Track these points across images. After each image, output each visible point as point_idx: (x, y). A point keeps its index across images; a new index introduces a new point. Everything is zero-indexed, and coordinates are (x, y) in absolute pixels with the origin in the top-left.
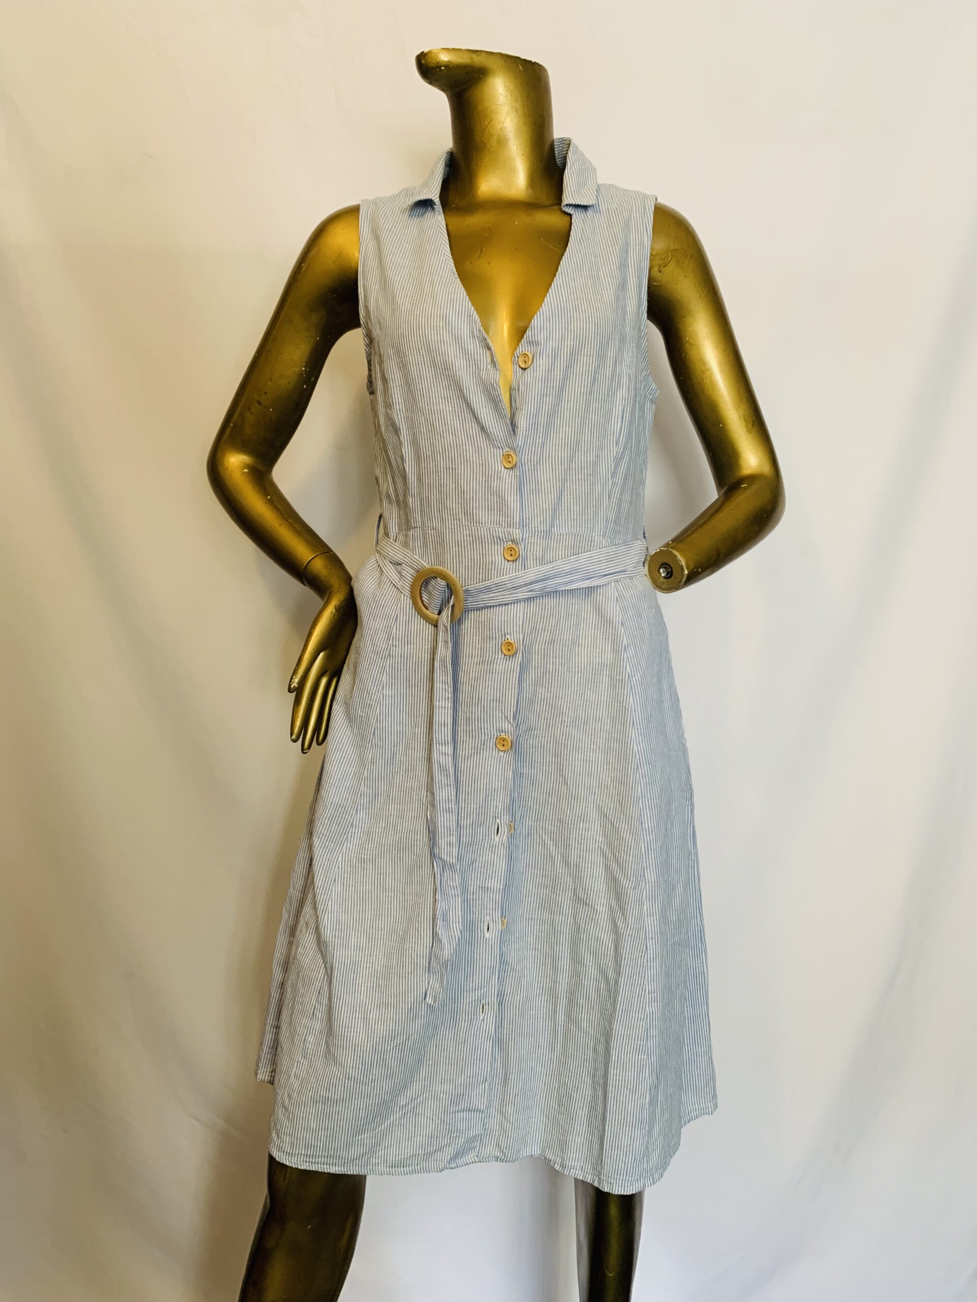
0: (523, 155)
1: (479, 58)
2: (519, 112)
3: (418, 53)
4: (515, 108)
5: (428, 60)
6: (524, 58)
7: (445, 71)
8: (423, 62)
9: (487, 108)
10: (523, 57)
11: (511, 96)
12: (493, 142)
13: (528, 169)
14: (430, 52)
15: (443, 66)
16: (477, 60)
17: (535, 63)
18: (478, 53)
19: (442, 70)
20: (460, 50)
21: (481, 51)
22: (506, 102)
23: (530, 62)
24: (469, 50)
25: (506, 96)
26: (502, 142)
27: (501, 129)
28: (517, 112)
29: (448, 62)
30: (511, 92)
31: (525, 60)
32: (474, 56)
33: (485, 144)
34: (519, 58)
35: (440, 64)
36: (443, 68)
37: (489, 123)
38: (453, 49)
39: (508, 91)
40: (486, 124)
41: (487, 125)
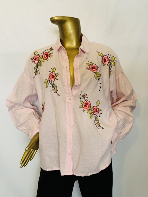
16: (63, 19)
26: (70, 35)
28: (73, 29)
29: (57, 19)
30: (71, 25)
31: (74, 18)
33: (66, 36)
38: (58, 16)
40: (66, 32)
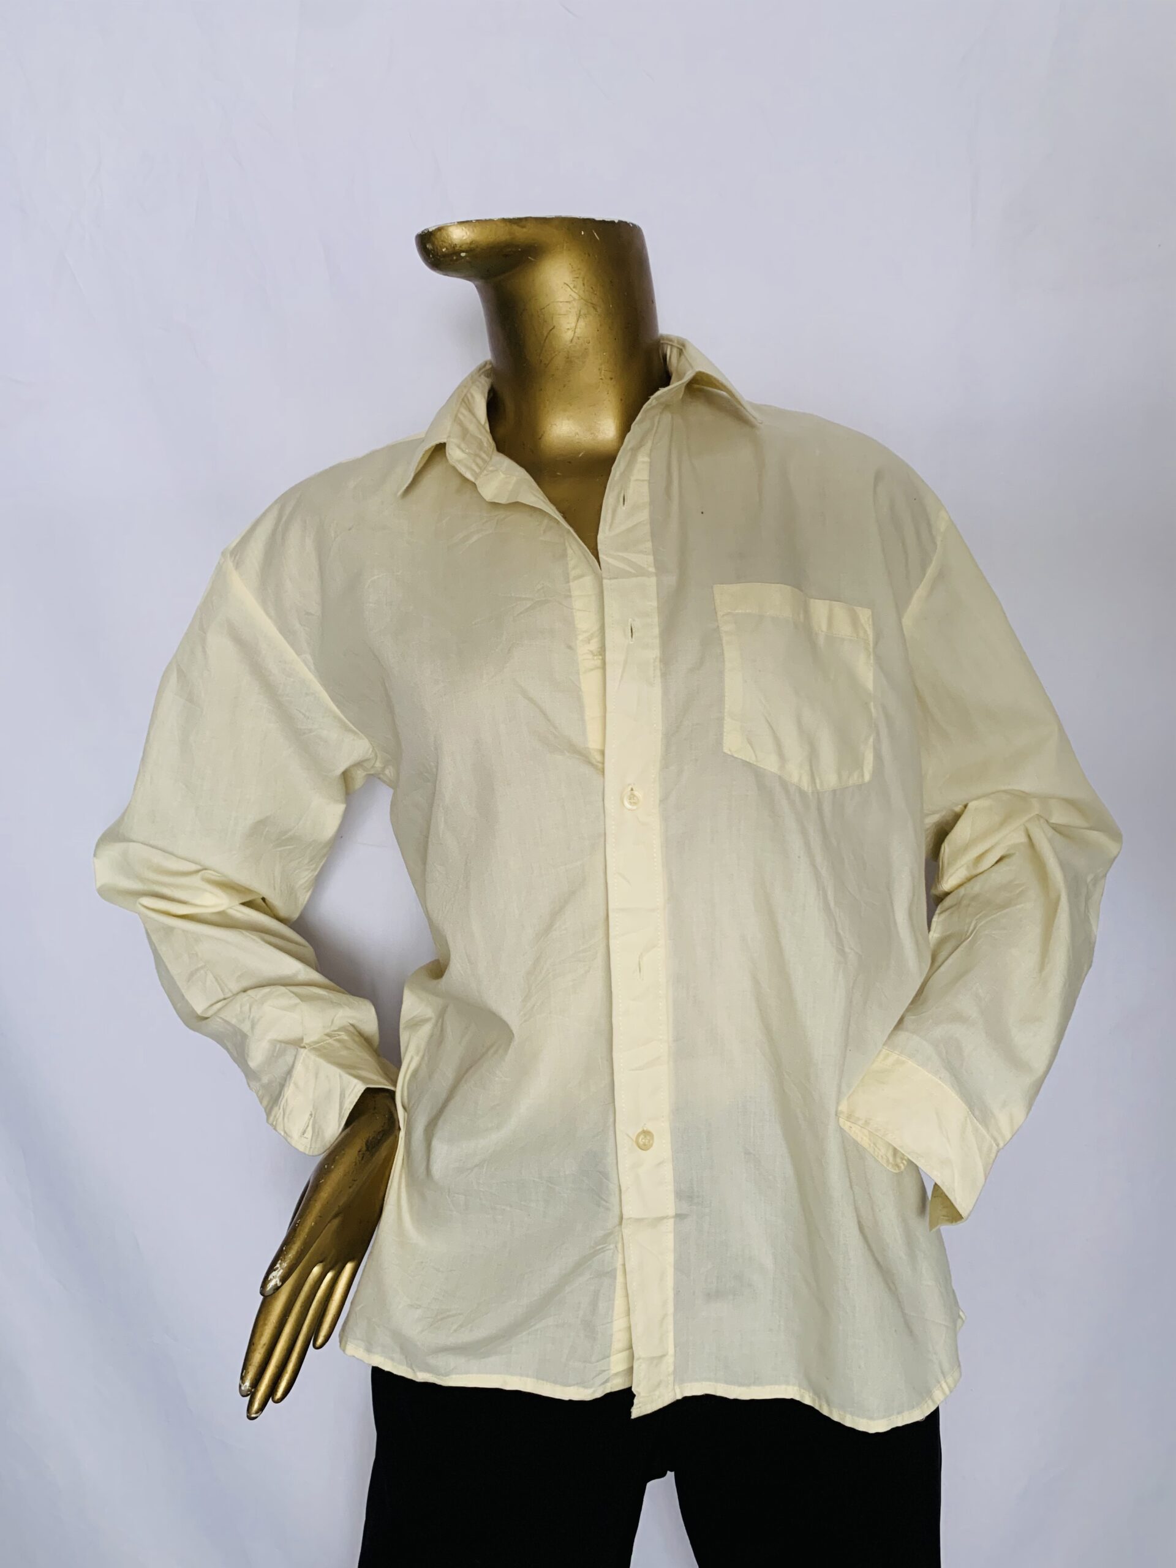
0: (611, 379)
1: (525, 230)
2: (599, 310)
3: (419, 230)
4: (592, 304)
5: (436, 243)
6: (601, 219)
7: (467, 258)
8: (429, 246)
9: (544, 308)
10: (598, 217)
11: (584, 284)
12: (559, 361)
13: (621, 400)
14: (440, 229)
15: (463, 252)
17: (622, 224)
18: (523, 223)
19: (463, 257)
20: (491, 220)
21: (526, 219)
22: (576, 297)
23: (613, 222)
24: (504, 220)
25: (574, 287)
27: (571, 341)
28: (596, 310)
29: (471, 243)
30: (584, 279)
31: (604, 222)
32: (515, 228)
33: (546, 366)
34: (592, 221)
35: (457, 248)
36: (463, 254)
37: (549, 333)
38: (477, 221)
39: (577, 278)
40: (545, 334)
41: (547, 337)
